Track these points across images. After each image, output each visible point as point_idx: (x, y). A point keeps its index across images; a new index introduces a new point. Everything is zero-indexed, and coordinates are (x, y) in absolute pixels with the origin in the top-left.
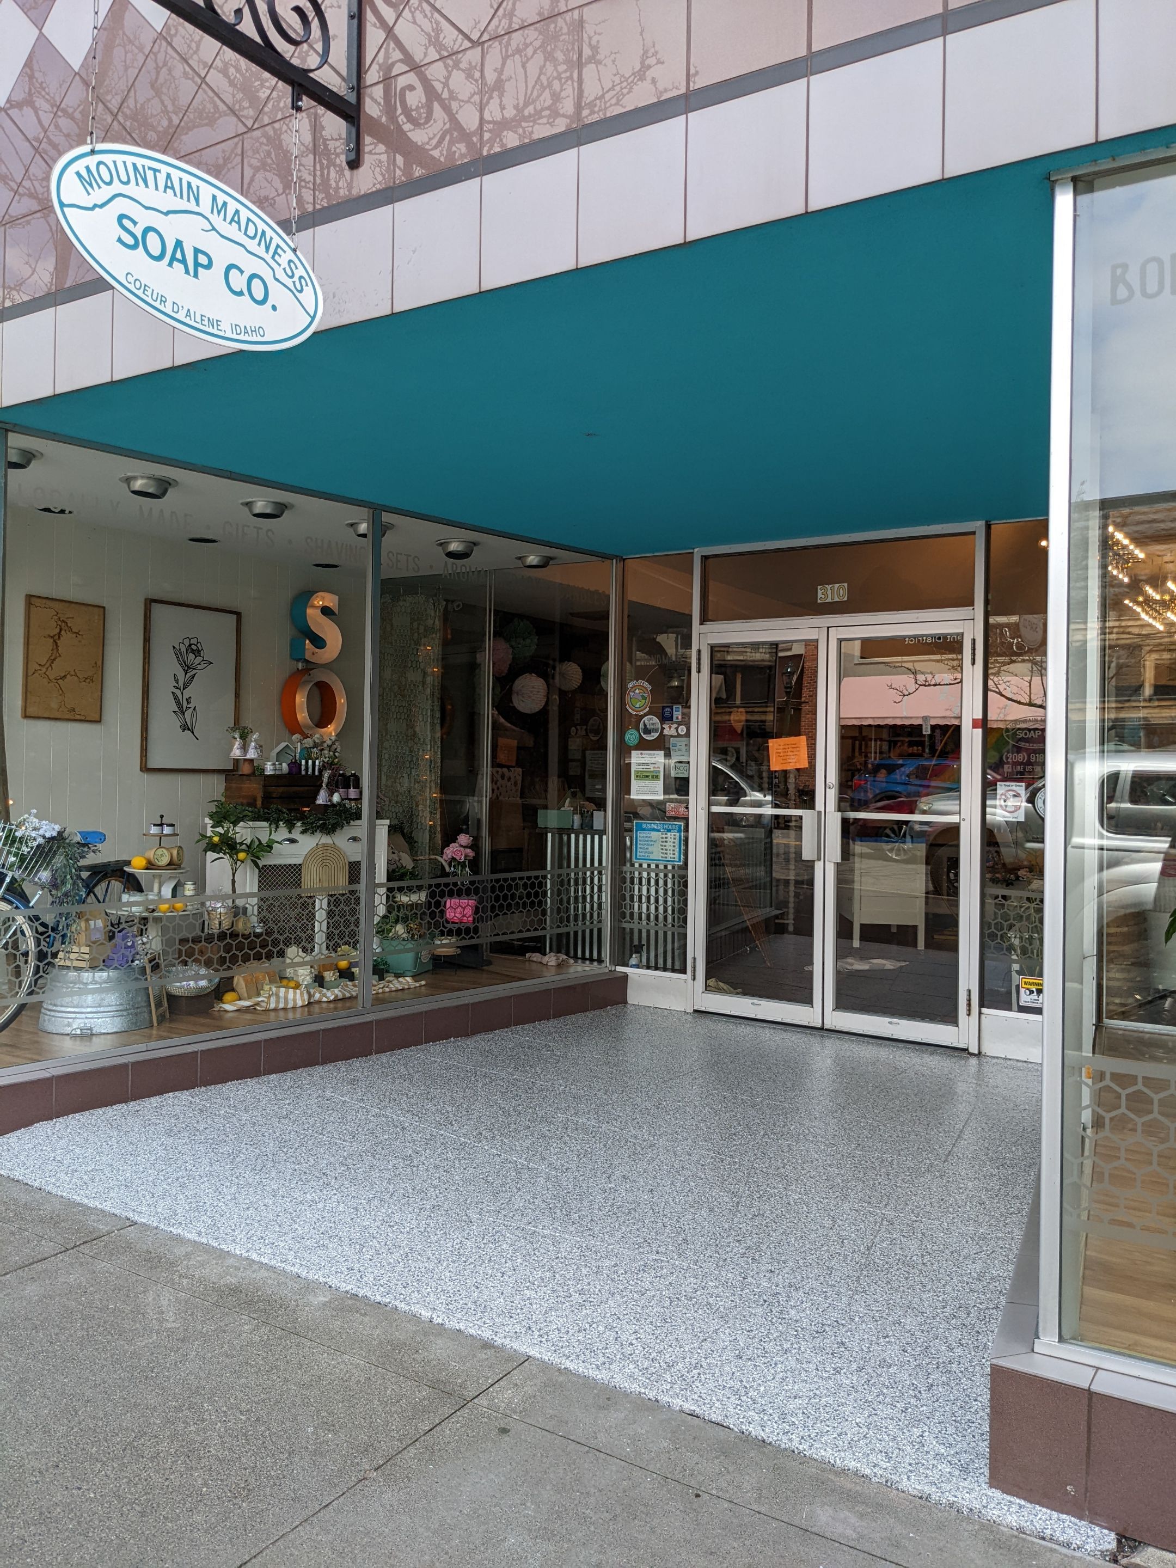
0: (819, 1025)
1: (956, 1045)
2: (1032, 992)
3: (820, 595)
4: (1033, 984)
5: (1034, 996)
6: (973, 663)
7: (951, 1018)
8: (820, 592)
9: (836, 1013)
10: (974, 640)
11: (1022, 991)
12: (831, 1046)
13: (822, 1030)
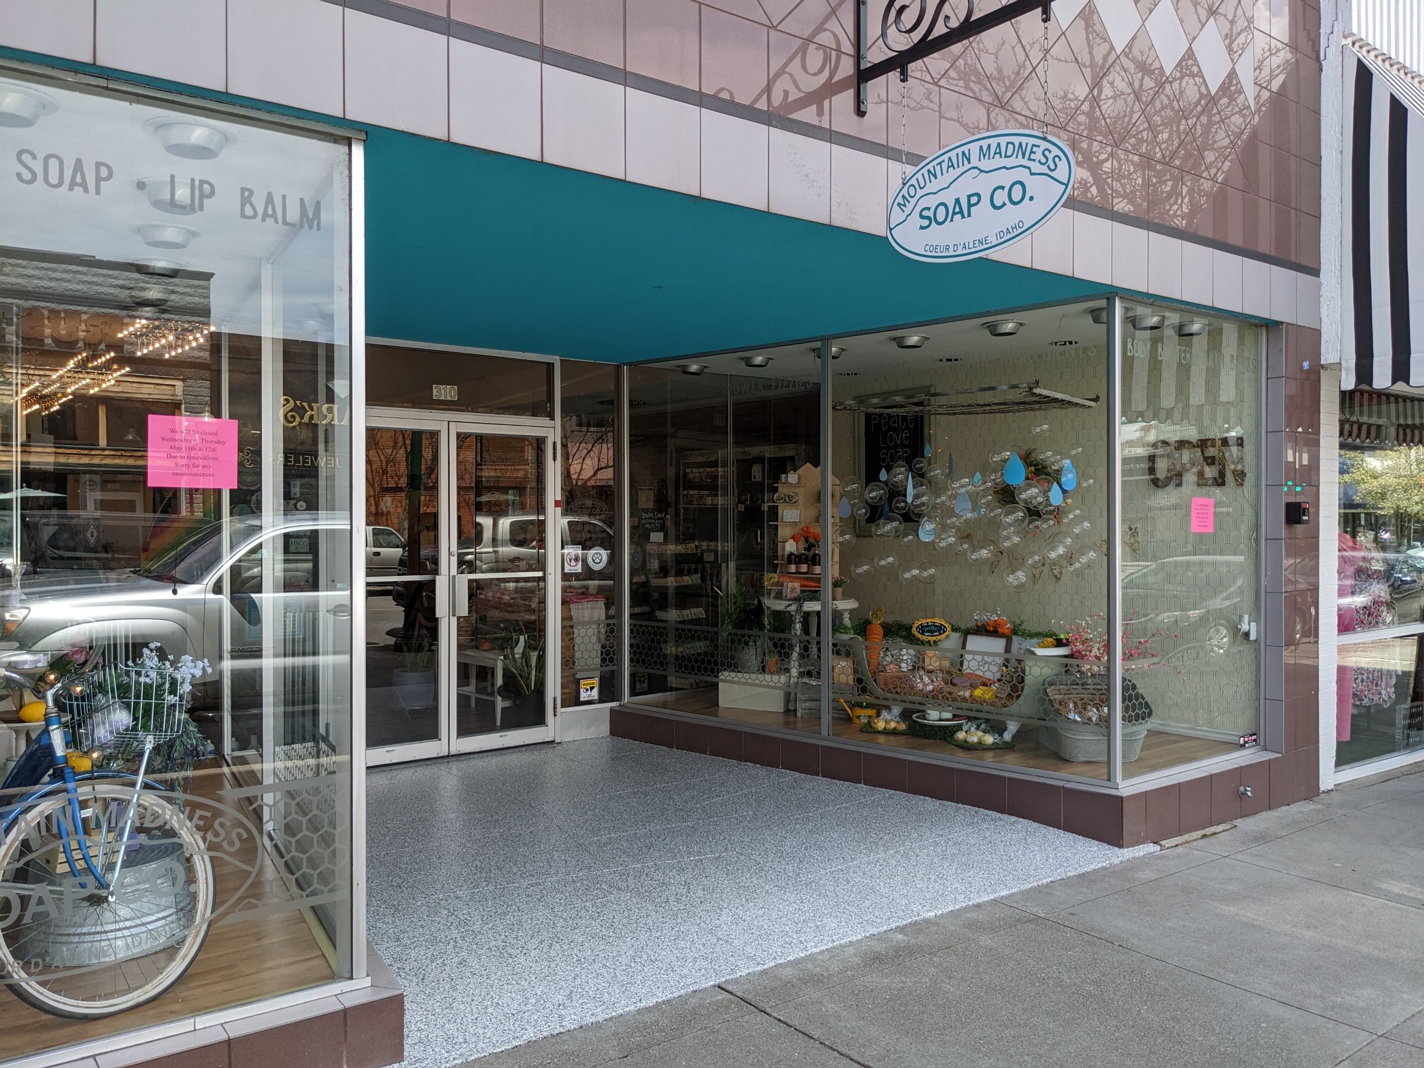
0: (447, 754)
1: (546, 740)
2: (587, 690)
3: (435, 393)
4: (588, 684)
5: (589, 692)
6: (554, 460)
7: (539, 720)
8: (434, 391)
9: (460, 740)
10: (554, 443)
11: (582, 690)
12: (455, 767)
13: (448, 757)
